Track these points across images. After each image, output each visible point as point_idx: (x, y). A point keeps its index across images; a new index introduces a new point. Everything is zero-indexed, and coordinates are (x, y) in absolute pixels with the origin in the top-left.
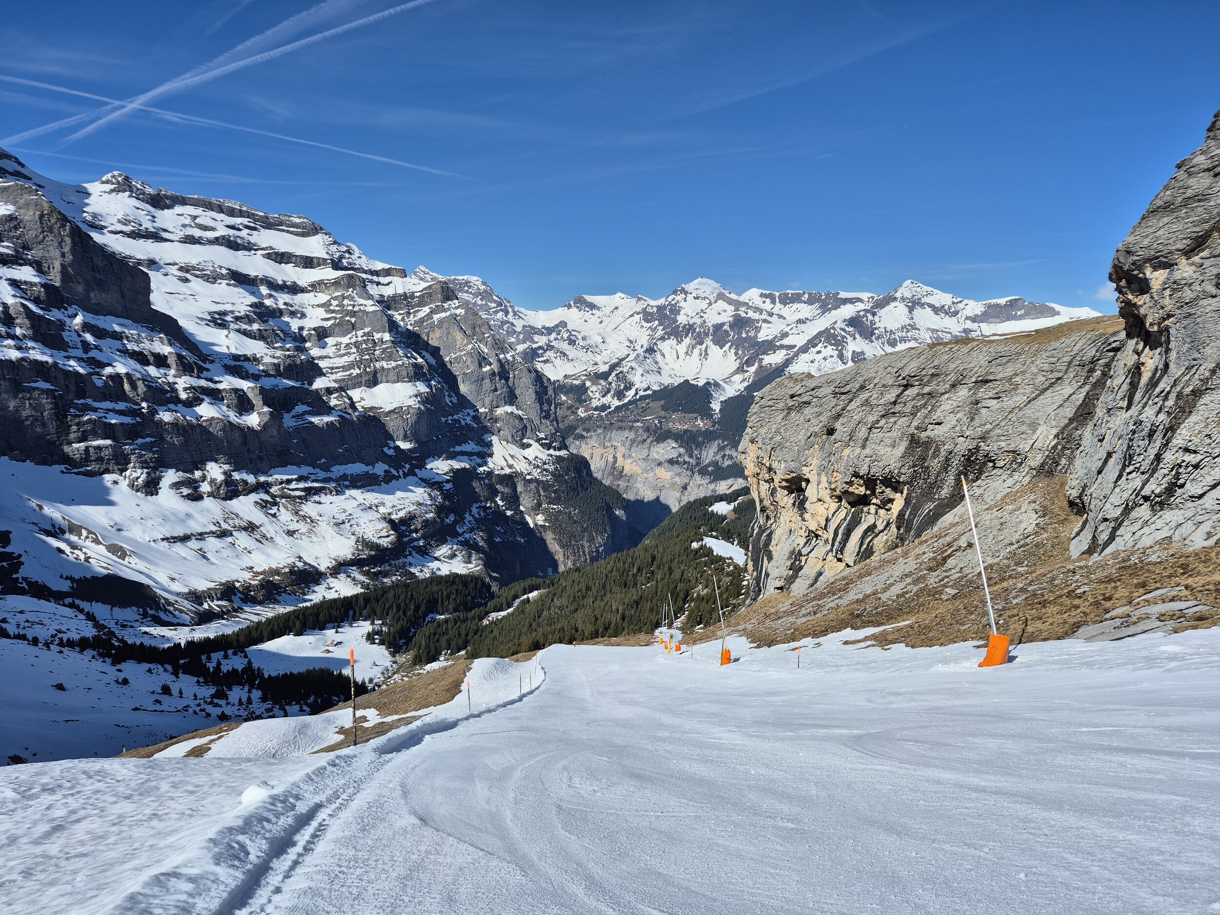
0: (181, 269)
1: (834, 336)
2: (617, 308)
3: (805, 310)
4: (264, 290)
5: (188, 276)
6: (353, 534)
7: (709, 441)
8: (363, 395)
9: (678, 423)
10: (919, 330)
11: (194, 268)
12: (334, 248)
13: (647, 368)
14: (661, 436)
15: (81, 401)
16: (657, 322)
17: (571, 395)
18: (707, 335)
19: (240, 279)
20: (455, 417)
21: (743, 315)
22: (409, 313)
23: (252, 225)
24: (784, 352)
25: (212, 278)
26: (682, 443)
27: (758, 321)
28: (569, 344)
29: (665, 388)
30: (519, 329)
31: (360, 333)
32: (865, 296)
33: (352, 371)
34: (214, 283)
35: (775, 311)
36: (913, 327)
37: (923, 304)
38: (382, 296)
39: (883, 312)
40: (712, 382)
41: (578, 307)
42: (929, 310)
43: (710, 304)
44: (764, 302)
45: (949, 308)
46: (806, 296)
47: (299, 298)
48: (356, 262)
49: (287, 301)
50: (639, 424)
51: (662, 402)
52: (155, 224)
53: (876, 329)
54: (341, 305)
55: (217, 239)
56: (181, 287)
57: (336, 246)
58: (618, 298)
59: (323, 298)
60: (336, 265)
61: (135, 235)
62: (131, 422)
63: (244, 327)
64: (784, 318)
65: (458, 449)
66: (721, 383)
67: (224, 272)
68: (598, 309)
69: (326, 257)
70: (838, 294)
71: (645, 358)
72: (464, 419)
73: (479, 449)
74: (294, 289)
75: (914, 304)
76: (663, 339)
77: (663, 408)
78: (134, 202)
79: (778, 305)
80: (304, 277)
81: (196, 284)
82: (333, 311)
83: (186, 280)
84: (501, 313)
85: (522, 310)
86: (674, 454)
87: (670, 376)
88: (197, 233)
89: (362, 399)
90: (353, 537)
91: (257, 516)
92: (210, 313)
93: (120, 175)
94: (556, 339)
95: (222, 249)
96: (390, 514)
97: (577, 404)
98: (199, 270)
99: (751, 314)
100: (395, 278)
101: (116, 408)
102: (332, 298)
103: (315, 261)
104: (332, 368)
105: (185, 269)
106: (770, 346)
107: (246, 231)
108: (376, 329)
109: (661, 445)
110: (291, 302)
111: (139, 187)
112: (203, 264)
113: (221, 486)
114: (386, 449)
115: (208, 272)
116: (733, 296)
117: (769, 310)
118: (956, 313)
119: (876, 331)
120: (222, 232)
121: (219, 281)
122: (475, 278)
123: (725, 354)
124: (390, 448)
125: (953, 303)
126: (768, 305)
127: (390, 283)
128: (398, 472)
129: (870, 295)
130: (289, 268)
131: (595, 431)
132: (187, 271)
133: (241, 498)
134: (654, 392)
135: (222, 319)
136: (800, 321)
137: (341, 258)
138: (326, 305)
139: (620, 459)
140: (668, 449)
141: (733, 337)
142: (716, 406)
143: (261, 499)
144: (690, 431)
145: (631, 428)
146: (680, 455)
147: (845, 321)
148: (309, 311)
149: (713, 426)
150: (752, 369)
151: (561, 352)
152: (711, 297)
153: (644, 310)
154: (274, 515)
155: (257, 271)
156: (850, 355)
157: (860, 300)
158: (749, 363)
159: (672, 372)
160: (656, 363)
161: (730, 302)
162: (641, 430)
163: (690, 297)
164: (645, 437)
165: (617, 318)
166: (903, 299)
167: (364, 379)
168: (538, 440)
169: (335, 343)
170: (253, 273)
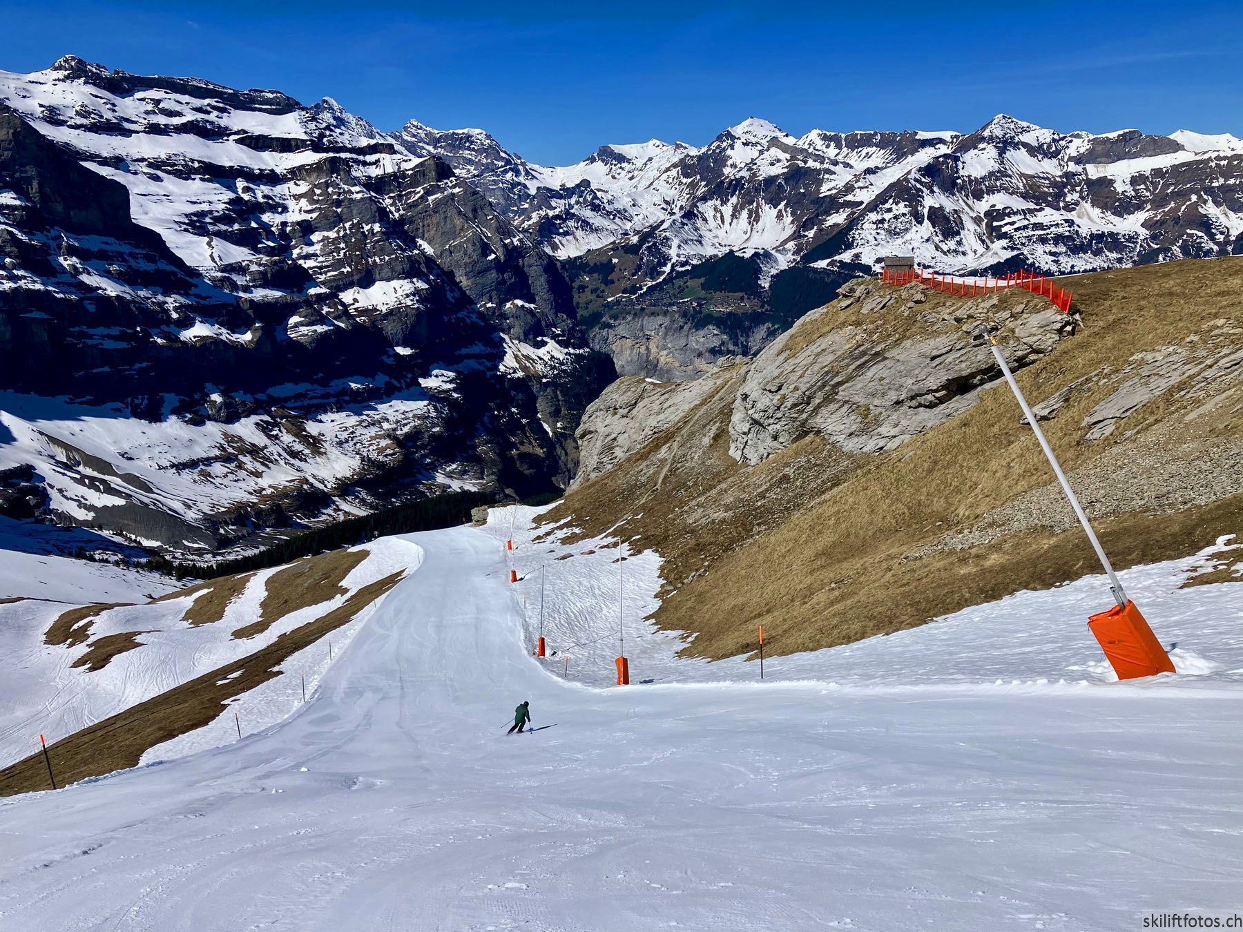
0: (150, 165)
1: (908, 190)
2: (650, 159)
3: (877, 157)
4: (240, 184)
5: (159, 173)
6: (357, 454)
7: (757, 325)
8: (357, 296)
9: (722, 306)
10: (1010, 176)
11: (164, 163)
12: (312, 126)
13: (685, 236)
14: (699, 320)
15: (77, 329)
16: (698, 177)
17: (596, 275)
18: (757, 190)
19: (214, 173)
20: (459, 315)
21: (801, 164)
22: (400, 196)
23: (221, 105)
24: (848, 211)
25: (185, 172)
26: (725, 328)
27: (818, 172)
28: (592, 210)
29: (707, 261)
30: (533, 191)
31: (347, 225)
32: (947, 135)
33: (343, 270)
34: (186, 179)
35: (840, 158)
36: (1004, 174)
37: (1017, 144)
38: (370, 177)
39: (969, 156)
40: (761, 252)
41: (603, 161)
42: (1023, 150)
43: (761, 152)
44: (828, 147)
45: (1049, 146)
46: (879, 137)
47: (280, 190)
48: (339, 140)
49: (266, 192)
50: (675, 308)
51: (703, 280)
52: (117, 114)
53: (958, 178)
54: (325, 193)
55: (184, 125)
56: (153, 187)
57: (314, 123)
58: (652, 148)
59: (304, 187)
60: (317, 147)
61: (97, 128)
62: (126, 347)
63: (224, 228)
64: (852, 167)
65: (464, 351)
66: (773, 252)
67: (196, 165)
68: (629, 161)
69: (305, 137)
70: (916, 134)
71: (683, 224)
72: (469, 317)
73: (489, 350)
74: (272, 178)
75: (1004, 145)
76: (704, 199)
77: (703, 286)
78: (91, 89)
79: (845, 150)
80: (282, 162)
81: (170, 183)
82: (317, 202)
83: (157, 179)
84: (510, 174)
85: (536, 167)
86: (715, 343)
87: (713, 245)
88: (162, 120)
89: (356, 301)
90: (358, 456)
91: (259, 439)
92: (187, 216)
93: (73, 59)
94: (577, 203)
95: (191, 138)
96: (395, 430)
97: (603, 287)
98: (169, 165)
99: (811, 164)
100: (383, 155)
101: (111, 333)
102: (315, 186)
103: (293, 143)
104: (320, 268)
105: (156, 164)
106: (832, 204)
107: (215, 113)
108: (365, 219)
109: (702, 333)
110: (270, 194)
111: (94, 70)
112: (174, 158)
113: (220, 409)
114: (385, 358)
115: (181, 168)
116: (790, 141)
117: (833, 158)
118: (1057, 152)
119: (959, 181)
120: (190, 116)
121: (193, 176)
122: (478, 131)
123: (780, 217)
124: (389, 356)
125: (1054, 140)
126: (832, 152)
127: (377, 161)
128: (400, 383)
129: (954, 134)
130: (266, 155)
131: (624, 318)
132: (158, 168)
133: (243, 420)
134: (694, 266)
135: (200, 222)
136: (869, 171)
137: (322, 136)
138: (309, 195)
139: (653, 349)
140: (710, 337)
141: (790, 193)
142: (765, 283)
143: (262, 421)
144: (735, 314)
145: (665, 313)
146: (723, 343)
147: (920, 170)
148: (291, 204)
149: (762, 307)
150: (811, 234)
151: (584, 221)
152: (764, 142)
153: (682, 160)
154: (276, 437)
155: (231, 160)
156: (926, 211)
157: (941, 141)
158: (806, 226)
159: (716, 240)
160: (696, 229)
161: (785, 148)
162: (677, 316)
163: (738, 144)
164: (681, 324)
165: (651, 173)
166: (991, 139)
167: (356, 278)
168: (554, 337)
169: (321, 238)
170: (227, 163)
